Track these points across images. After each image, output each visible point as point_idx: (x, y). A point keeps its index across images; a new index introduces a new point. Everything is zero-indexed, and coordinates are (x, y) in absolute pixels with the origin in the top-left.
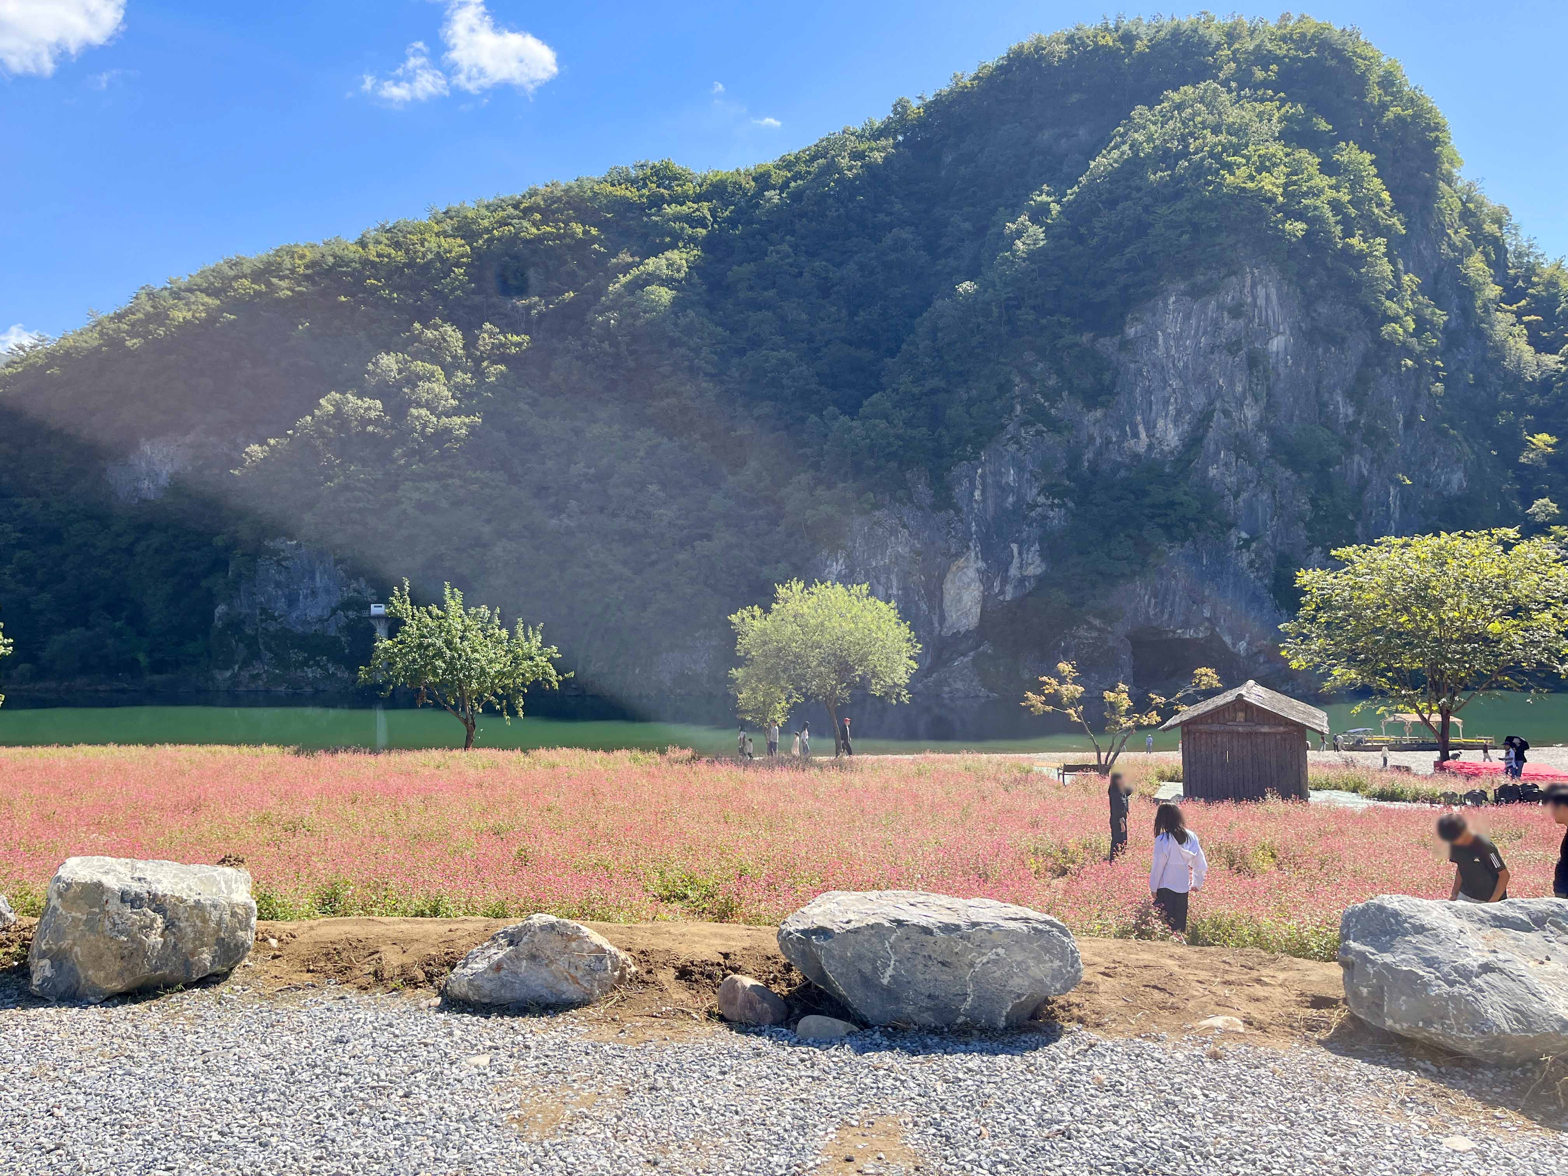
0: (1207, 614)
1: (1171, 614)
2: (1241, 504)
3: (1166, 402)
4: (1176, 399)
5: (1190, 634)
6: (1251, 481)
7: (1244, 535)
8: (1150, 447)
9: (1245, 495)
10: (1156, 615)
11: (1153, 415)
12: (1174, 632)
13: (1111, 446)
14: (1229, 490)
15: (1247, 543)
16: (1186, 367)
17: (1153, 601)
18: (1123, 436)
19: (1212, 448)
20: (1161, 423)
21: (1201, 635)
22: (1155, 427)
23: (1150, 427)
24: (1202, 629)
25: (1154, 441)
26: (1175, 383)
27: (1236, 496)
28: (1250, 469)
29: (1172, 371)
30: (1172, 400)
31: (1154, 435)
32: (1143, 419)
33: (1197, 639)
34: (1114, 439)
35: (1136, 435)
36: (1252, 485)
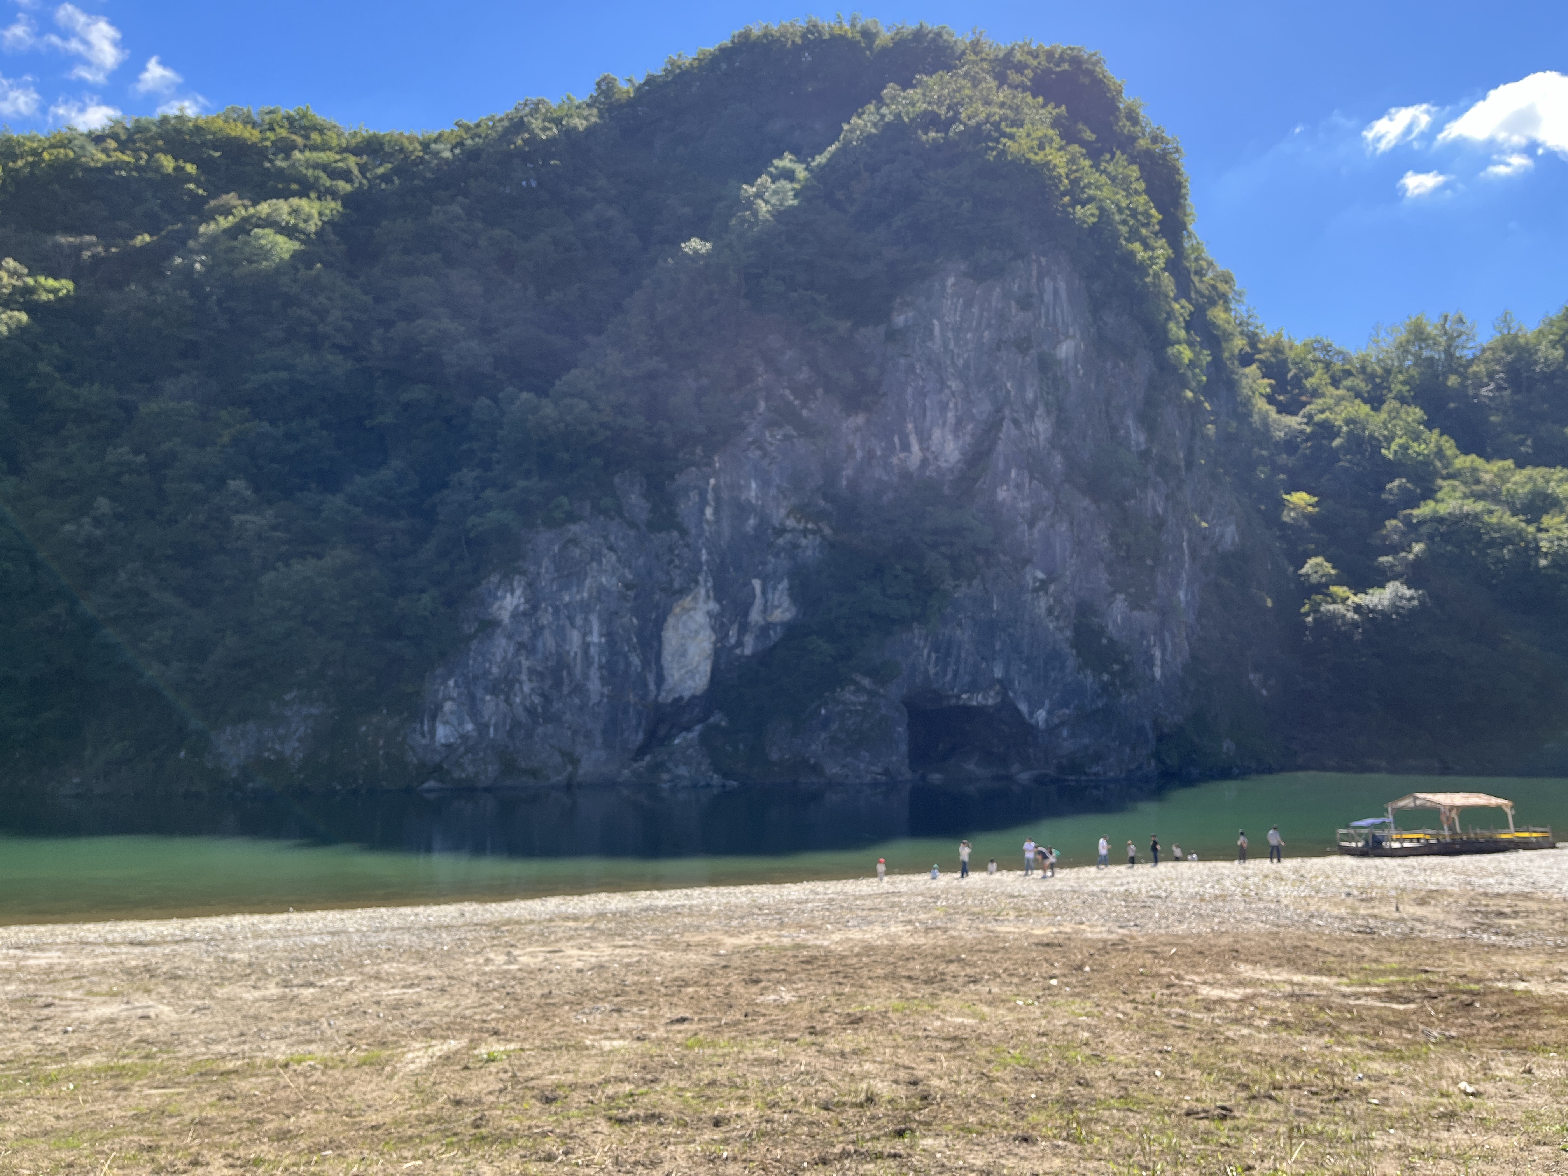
0: (998, 673)
1: (956, 675)
2: (1036, 536)
3: (944, 408)
4: (956, 404)
5: (978, 700)
6: (1046, 509)
7: (1040, 575)
8: (924, 462)
9: (1040, 525)
10: (936, 674)
11: (928, 423)
12: (958, 697)
13: (874, 462)
14: (1022, 517)
15: (1044, 586)
16: (967, 365)
17: (934, 656)
18: (890, 449)
19: (1001, 465)
20: (937, 434)
21: (990, 702)
22: (930, 438)
23: (924, 438)
24: (992, 693)
25: (929, 455)
26: (954, 384)
27: (1031, 525)
28: (1046, 493)
29: (951, 370)
30: (951, 405)
31: (928, 449)
32: (916, 427)
33: (986, 706)
34: (879, 453)
35: (906, 447)
36: (1048, 513)
